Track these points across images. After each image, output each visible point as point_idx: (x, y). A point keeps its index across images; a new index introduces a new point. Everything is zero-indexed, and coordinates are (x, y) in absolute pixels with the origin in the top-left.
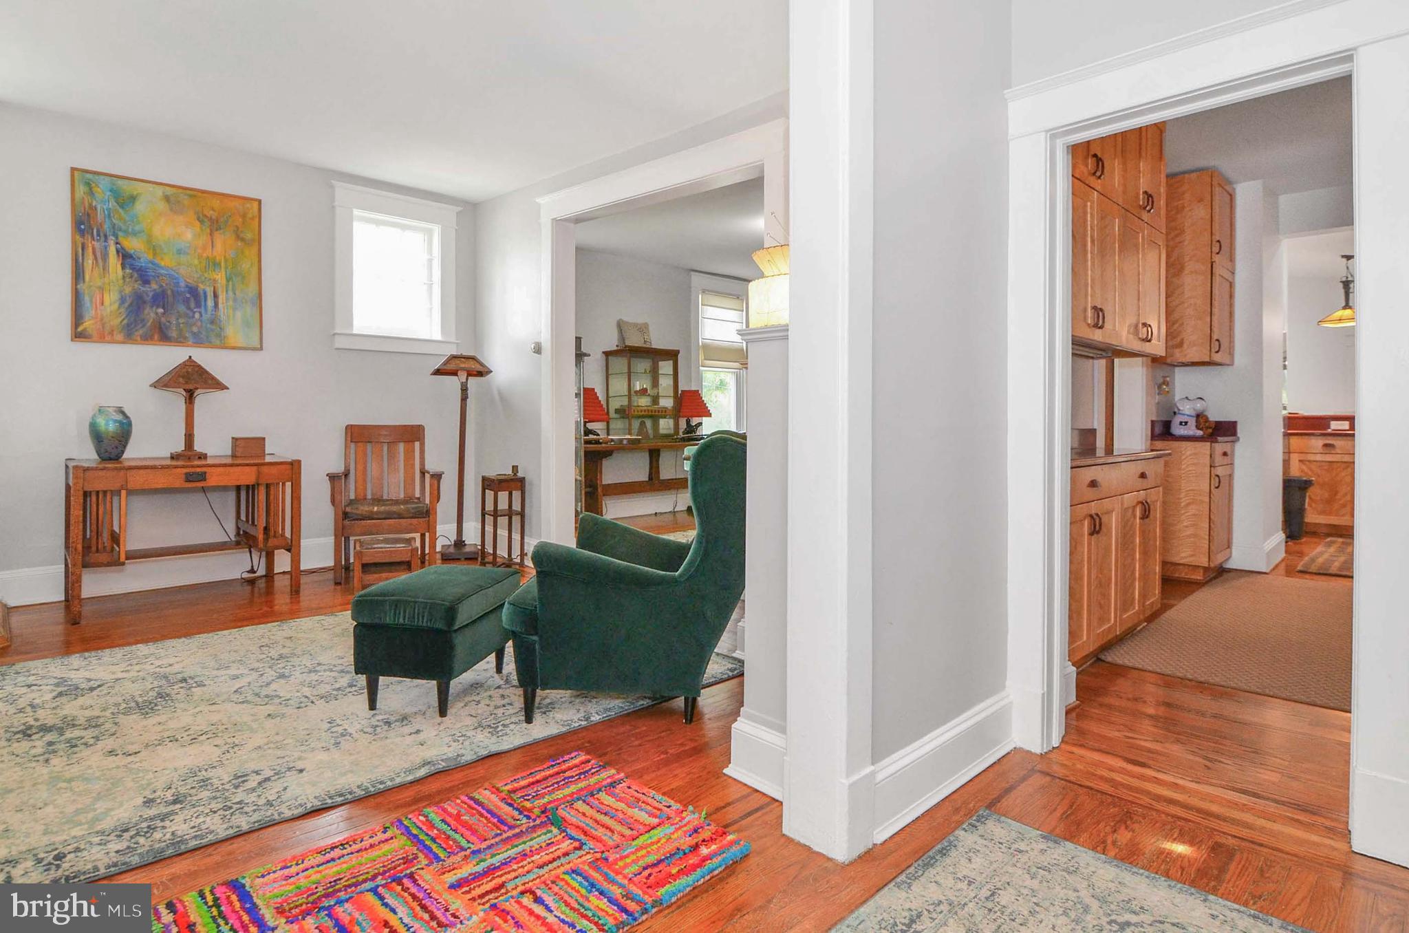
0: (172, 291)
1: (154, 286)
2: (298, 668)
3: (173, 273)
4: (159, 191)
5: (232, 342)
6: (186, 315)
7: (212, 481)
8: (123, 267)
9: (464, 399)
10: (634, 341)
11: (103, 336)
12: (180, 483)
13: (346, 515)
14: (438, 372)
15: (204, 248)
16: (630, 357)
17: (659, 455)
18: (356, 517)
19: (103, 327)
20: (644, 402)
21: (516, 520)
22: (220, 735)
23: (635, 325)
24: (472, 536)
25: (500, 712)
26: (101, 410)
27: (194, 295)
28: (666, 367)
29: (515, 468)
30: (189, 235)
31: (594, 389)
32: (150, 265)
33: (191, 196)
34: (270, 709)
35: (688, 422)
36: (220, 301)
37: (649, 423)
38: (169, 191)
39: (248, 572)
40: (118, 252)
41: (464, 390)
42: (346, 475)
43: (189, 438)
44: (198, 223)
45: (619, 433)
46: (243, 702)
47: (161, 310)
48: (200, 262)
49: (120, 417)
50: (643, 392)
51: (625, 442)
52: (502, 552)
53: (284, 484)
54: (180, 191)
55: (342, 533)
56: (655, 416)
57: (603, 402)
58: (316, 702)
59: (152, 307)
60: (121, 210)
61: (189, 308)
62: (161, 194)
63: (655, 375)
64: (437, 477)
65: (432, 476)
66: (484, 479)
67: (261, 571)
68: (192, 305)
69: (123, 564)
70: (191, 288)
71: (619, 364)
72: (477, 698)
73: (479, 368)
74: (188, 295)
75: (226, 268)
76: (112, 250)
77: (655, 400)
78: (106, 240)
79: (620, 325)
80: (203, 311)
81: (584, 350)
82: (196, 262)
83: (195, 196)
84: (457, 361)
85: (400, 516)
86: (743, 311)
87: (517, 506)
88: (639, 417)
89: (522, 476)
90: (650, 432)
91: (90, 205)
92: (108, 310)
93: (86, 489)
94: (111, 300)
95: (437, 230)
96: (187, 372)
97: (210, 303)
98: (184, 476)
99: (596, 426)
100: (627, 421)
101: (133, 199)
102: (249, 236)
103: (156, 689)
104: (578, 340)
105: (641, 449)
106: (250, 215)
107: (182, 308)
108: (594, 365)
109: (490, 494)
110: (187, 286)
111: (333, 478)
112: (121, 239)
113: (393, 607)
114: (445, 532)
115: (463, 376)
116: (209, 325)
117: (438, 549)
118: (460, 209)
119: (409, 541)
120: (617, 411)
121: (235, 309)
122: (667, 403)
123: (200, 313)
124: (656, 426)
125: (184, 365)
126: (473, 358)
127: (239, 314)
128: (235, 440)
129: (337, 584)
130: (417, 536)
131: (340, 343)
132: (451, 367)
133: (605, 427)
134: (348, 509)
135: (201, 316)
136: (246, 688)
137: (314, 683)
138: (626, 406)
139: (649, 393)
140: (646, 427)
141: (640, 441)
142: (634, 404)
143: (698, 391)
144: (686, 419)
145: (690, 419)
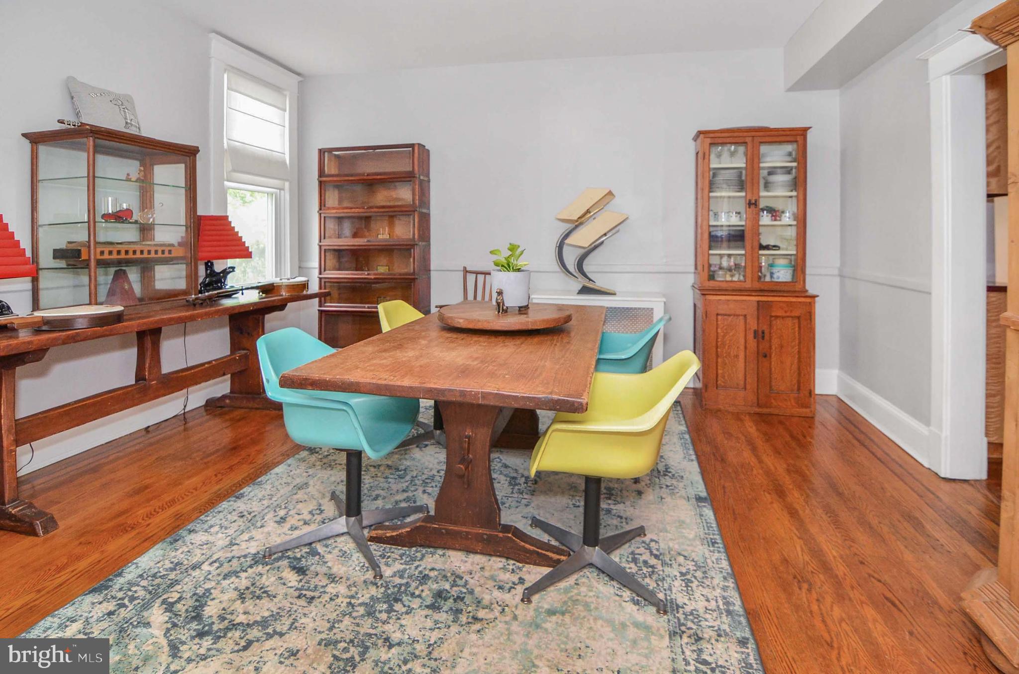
10: (104, 119)
17: (159, 341)
20: (126, 234)
28: (170, 175)
35: (209, 266)
37: (134, 276)
50: (120, 217)
51: (81, 324)
56: (146, 260)
63: (145, 187)
77: (146, 229)
79: (72, 90)
86: (285, 111)
88: (112, 264)
90: (137, 289)
100: (83, 275)
120: (58, 254)
124: (149, 279)
138: (82, 244)
139: (135, 218)
140: (129, 283)
141: (117, 318)
142: (101, 238)
143: (226, 217)
144: (206, 264)
145: (212, 264)
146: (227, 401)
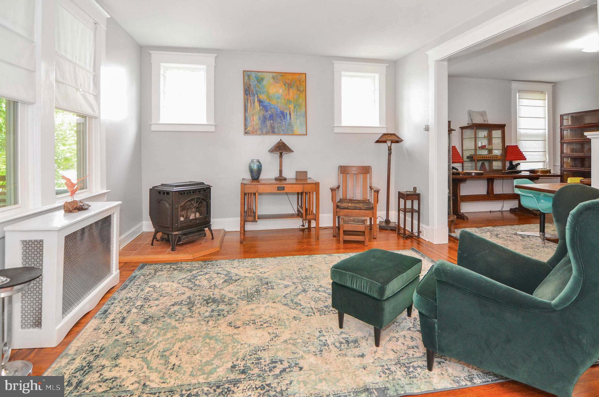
0: (276, 114)
1: (270, 112)
2: (311, 287)
3: (275, 106)
4: (271, 75)
5: (296, 132)
6: (280, 123)
7: (287, 190)
8: (260, 106)
9: (390, 154)
10: (478, 120)
11: (254, 132)
12: (275, 191)
13: (338, 207)
14: (378, 142)
15: (286, 96)
16: (476, 129)
17: (493, 181)
18: (342, 208)
19: (254, 129)
20: (485, 152)
21: (416, 215)
22: (272, 325)
23: (478, 112)
24: (393, 218)
25: (411, 352)
26: (252, 161)
27: (283, 115)
28: (497, 134)
29: (415, 189)
30: (281, 91)
31: (455, 146)
32: (268, 104)
33: (282, 76)
34: (295, 313)
35: (511, 163)
36: (292, 116)
37: (487, 164)
38: (274, 74)
39: (302, 226)
40: (258, 100)
41: (390, 149)
42: (338, 187)
43: (281, 171)
44: (284, 86)
45: (469, 168)
46: (285, 305)
47: (272, 122)
48: (285, 102)
49: (258, 163)
50: (483, 147)
51: (473, 174)
52: (408, 228)
53: (313, 192)
54: (278, 74)
55: (336, 214)
56: (490, 160)
57: (460, 153)
58: (316, 314)
59: (269, 120)
60: (259, 84)
61: (281, 120)
62: (271, 76)
63: (490, 138)
64: (377, 192)
65: (375, 191)
66: (399, 193)
67: (306, 226)
68: (282, 118)
69: (257, 221)
70: (282, 112)
71: (469, 133)
72: (397, 335)
73: (397, 139)
74: (281, 115)
75: (294, 103)
76: (256, 100)
77: (490, 151)
78: (254, 97)
79: (470, 113)
80: (286, 121)
81: (452, 127)
82: (283, 101)
83: (282, 75)
84: (386, 136)
85: (360, 209)
86: (545, 100)
87: (416, 207)
88: (481, 160)
89: (419, 193)
90: (487, 168)
91: (249, 84)
92: (255, 123)
93: (245, 192)
94: (256, 118)
95: (377, 76)
96: (280, 145)
97: (288, 117)
98: (277, 188)
99: (456, 165)
100: (474, 163)
101: (262, 79)
102: (302, 89)
103: (256, 286)
104: (449, 122)
105: (482, 179)
106: (302, 80)
107: (279, 120)
108: (456, 135)
109: (402, 201)
110: (280, 111)
111: (332, 190)
112: (259, 95)
113: (351, 278)
114: (381, 215)
115: (389, 143)
116: (288, 126)
117: (378, 222)
118: (387, 65)
119: (364, 221)
120: (468, 157)
121: (297, 119)
122: (497, 152)
123: (285, 121)
124: (491, 165)
125: (279, 143)
126: (394, 135)
127: (298, 121)
128: (297, 172)
129: (334, 236)
130: (368, 219)
131: (336, 130)
132: (384, 139)
133: (461, 165)
134: (339, 204)
135: (285, 123)
136: (289, 295)
137: (317, 299)
138: (473, 155)
139: (487, 148)
140: (485, 166)
141: (482, 174)
142: (478, 153)
143: (517, 146)
144: (510, 162)
145: (512, 162)
146: (517, 210)
